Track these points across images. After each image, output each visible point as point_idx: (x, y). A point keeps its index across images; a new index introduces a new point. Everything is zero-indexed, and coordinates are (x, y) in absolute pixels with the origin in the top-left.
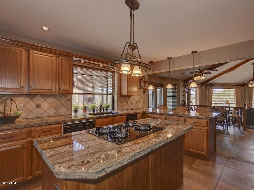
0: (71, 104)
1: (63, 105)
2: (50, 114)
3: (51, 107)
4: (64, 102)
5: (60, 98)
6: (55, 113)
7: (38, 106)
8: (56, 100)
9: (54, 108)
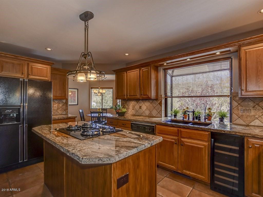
0: (161, 107)
1: (155, 108)
2: (147, 114)
3: (147, 109)
4: (156, 106)
5: (152, 102)
6: (149, 114)
7: (140, 107)
8: (150, 104)
9: (149, 110)
